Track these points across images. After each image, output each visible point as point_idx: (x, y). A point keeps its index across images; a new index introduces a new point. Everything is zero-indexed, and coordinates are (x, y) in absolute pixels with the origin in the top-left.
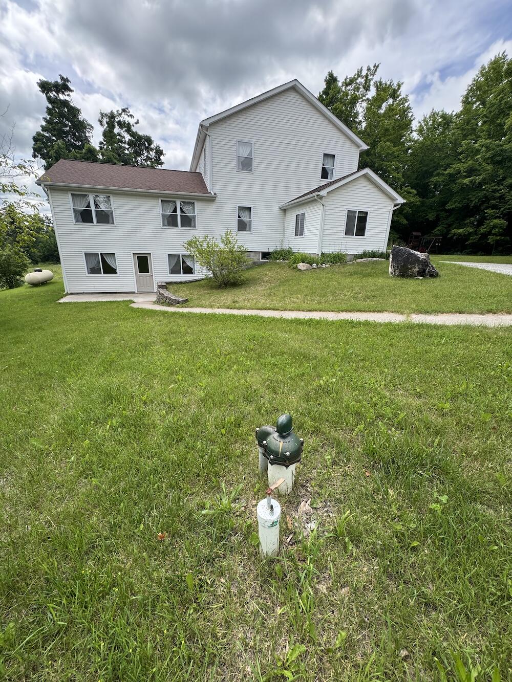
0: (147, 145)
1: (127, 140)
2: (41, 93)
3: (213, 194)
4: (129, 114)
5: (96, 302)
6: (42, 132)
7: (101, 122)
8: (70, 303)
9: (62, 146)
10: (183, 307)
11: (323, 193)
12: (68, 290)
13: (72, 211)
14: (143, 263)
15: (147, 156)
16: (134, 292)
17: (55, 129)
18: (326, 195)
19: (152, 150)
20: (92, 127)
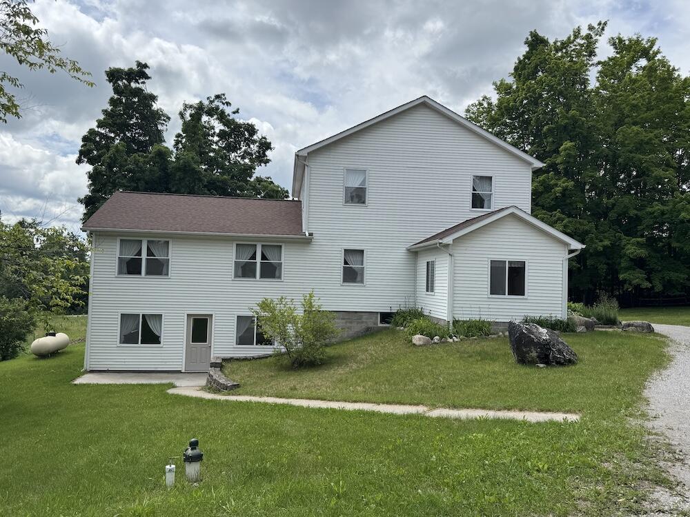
0: (247, 136)
1: (217, 131)
2: (108, 82)
3: (307, 234)
4: (224, 102)
5: (123, 385)
6: (96, 129)
7: (182, 115)
8: (88, 385)
9: (121, 148)
10: (229, 395)
11: (448, 240)
12: (88, 365)
13: (117, 261)
14: (200, 328)
15: (245, 151)
16: (180, 372)
17: (115, 124)
18: (451, 242)
19: (254, 142)
20: (169, 118)
